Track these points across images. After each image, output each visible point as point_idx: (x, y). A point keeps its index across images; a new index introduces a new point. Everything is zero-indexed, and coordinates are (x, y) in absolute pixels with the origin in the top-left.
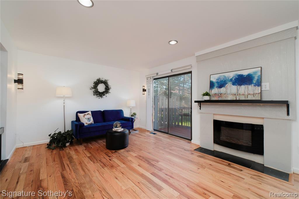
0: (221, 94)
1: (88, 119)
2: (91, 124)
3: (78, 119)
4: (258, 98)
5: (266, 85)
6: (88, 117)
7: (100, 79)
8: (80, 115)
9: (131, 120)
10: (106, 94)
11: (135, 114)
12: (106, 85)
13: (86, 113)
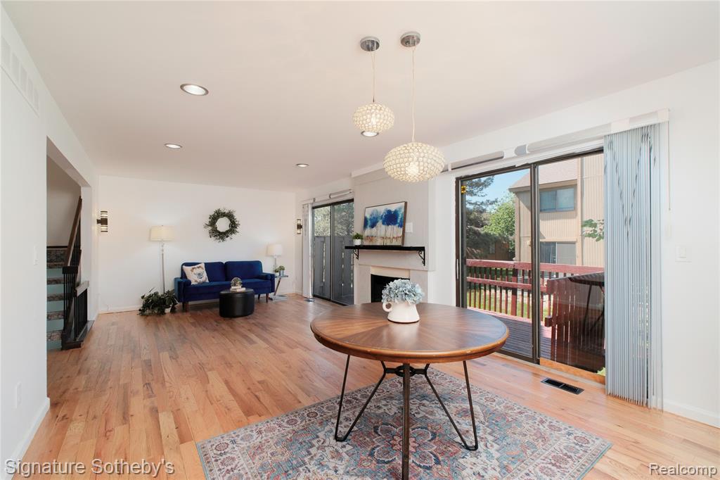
0: (372, 237)
1: (199, 274)
2: (204, 282)
3: (183, 274)
4: (398, 243)
5: (409, 226)
6: (198, 272)
7: (219, 210)
8: (187, 269)
9: (270, 278)
10: (231, 234)
11: (282, 268)
12: (231, 220)
13: (196, 266)
